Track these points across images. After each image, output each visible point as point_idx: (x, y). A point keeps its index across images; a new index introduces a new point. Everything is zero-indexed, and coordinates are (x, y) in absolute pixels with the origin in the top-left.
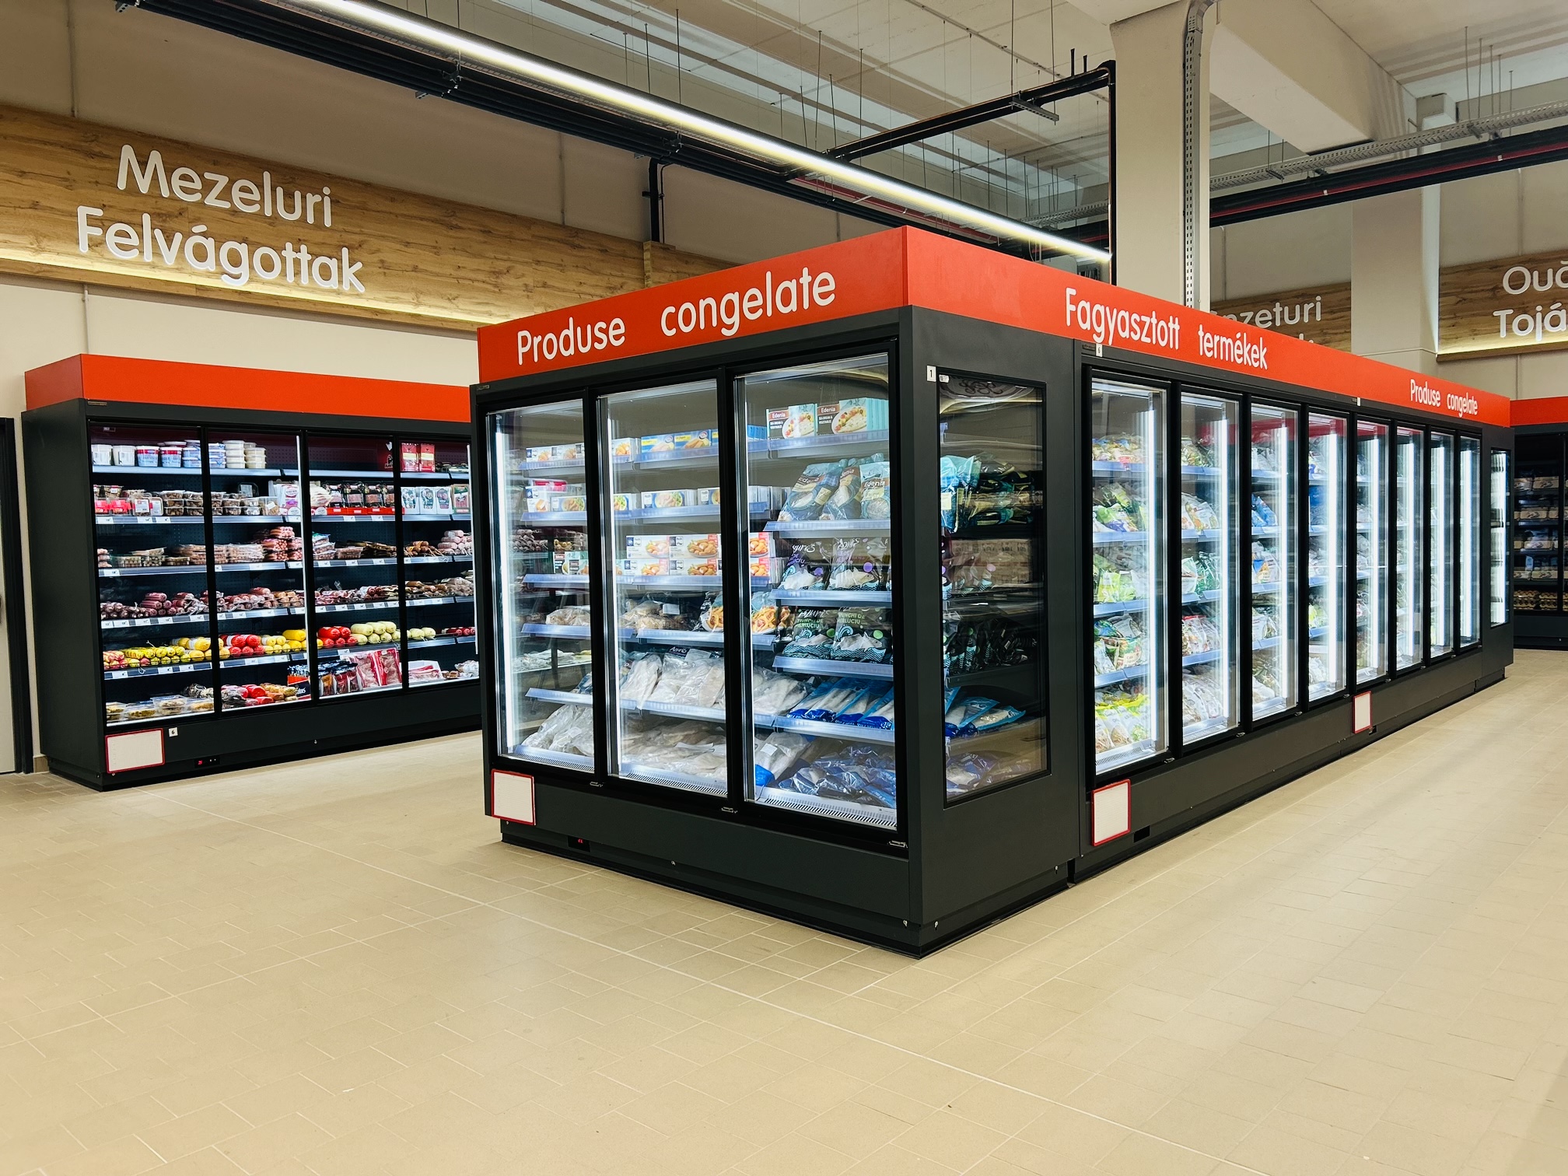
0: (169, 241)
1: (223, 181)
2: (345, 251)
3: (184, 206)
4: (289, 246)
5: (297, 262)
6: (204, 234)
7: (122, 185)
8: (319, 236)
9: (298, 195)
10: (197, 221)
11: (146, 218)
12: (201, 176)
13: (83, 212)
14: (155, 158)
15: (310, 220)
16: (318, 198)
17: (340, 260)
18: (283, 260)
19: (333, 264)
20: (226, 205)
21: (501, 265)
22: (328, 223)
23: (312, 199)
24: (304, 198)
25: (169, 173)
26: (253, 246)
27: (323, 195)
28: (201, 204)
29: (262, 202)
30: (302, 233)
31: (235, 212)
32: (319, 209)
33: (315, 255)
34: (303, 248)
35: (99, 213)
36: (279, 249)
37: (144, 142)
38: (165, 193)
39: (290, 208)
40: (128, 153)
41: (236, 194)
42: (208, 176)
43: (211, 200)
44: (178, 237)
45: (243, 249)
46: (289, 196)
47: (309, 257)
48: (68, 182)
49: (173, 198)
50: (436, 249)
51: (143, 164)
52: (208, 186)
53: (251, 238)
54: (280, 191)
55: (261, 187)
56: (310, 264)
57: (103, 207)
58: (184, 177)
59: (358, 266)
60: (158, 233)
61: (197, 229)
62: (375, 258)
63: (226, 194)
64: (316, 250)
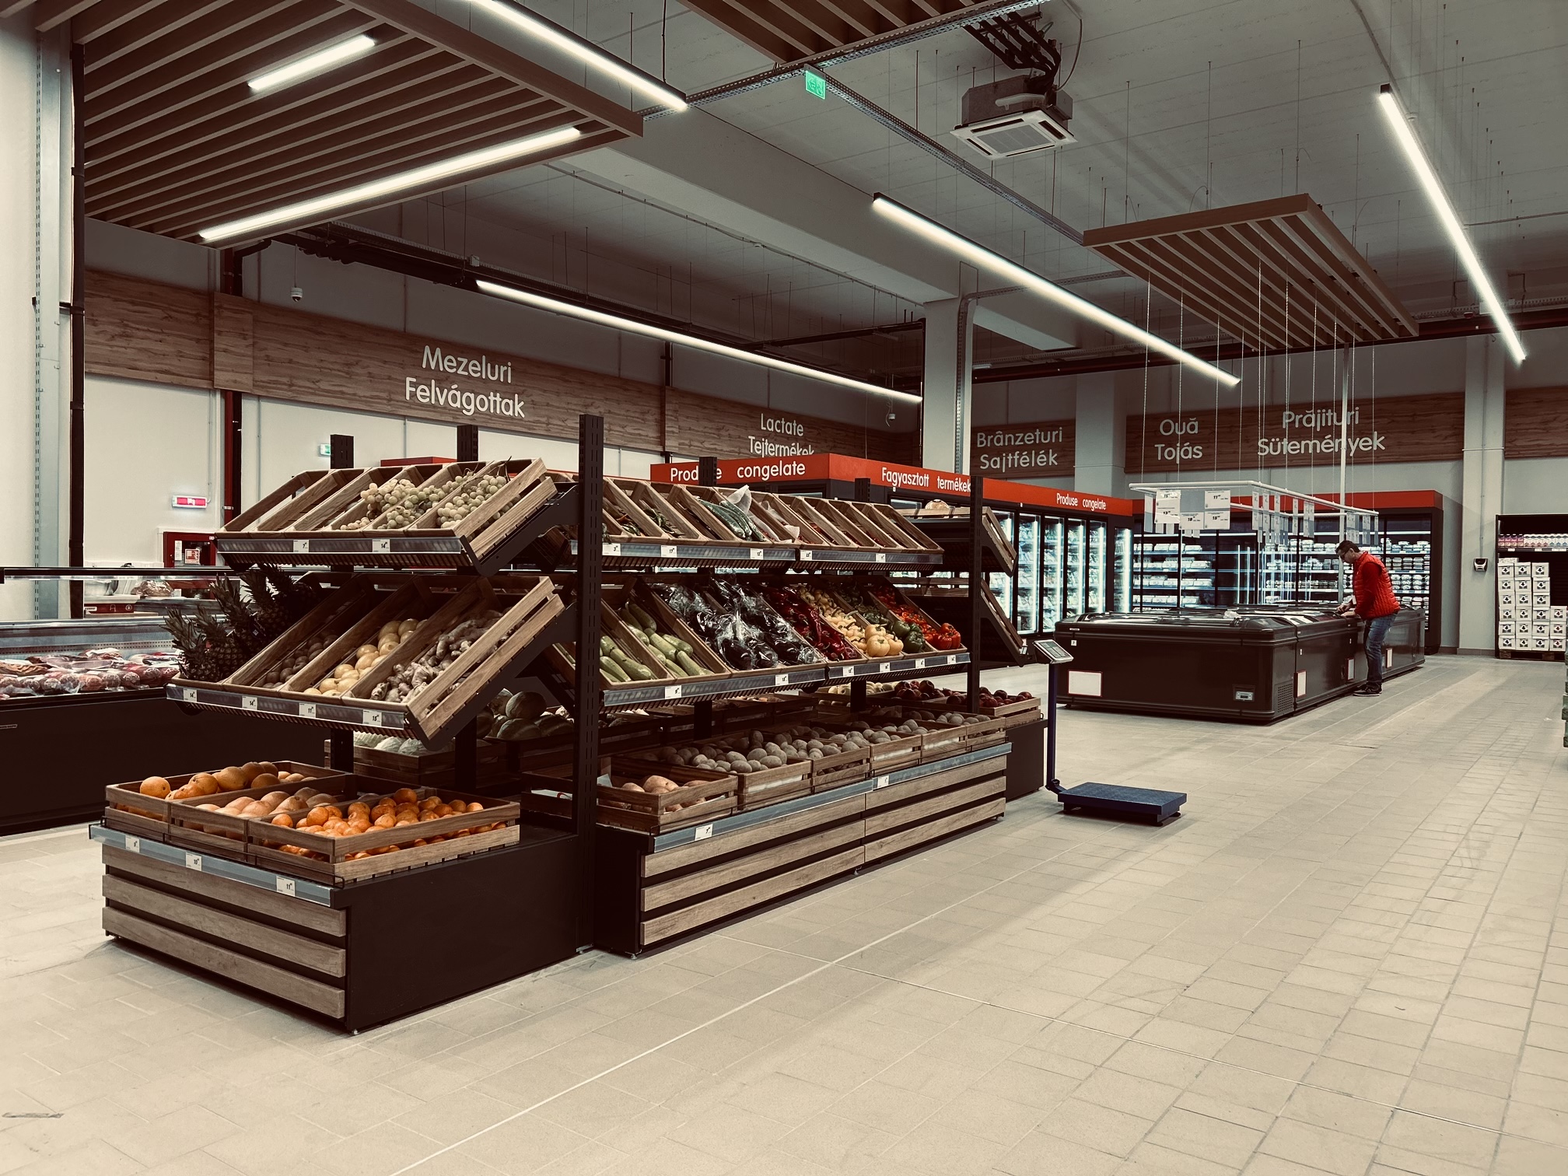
0: (442, 394)
2: (516, 395)
3: (448, 375)
4: (492, 394)
5: (495, 401)
6: (456, 389)
7: (424, 366)
8: (505, 388)
9: (497, 366)
10: (453, 383)
11: (433, 381)
12: (456, 360)
13: (409, 379)
14: (438, 352)
15: (502, 380)
16: (506, 368)
17: (514, 401)
18: (489, 401)
19: (511, 402)
20: (466, 374)
21: (589, 401)
22: (509, 381)
23: (503, 369)
24: (499, 368)
25: (443, 359)
26: (476, 394)
27: (508, 366)
28: (456, 373)
29: (481, 372)
30: (498, 387)
31: (470, 377)
32: (506, 373)
33: (503, 399)
34: (498, 395)
35: (414, 380)
36: (487, 396)
37: (434, 343)
38: (442, 369)
39: (493, 375)
40: (427, 350)
41: (471, 368)
42: (459, 359)
43: (460, 372)
44: (446, 391)
45: (472, 396)
46: (493, 368)
47: (500, 399)
48: (402, 365)
49: (444, 371)
50: (558, 394)
51: (433, 355)
52: (459, 364)
53: (476, 390)
54: (489, 365)
55: (481, 364)
56: (501, 402)
57: (416, 377)
58: (450, 361)
59: (522, 403)
60: (437, 389)
61: (453, 387)
62: (529, 399)
63: (466, 369)
64: (504, 396)
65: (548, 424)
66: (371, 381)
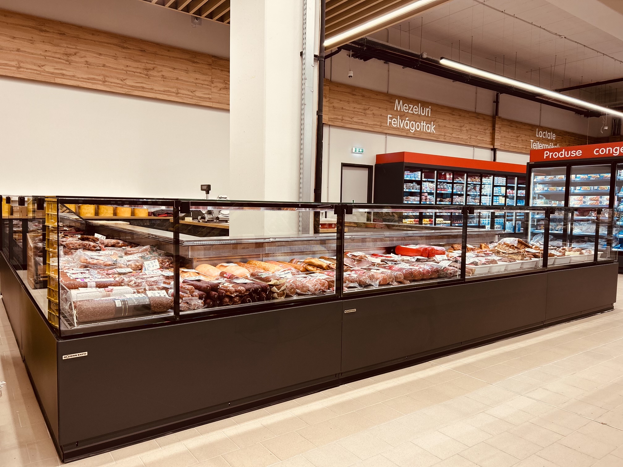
0: (402, 122)
1: (412, 106)
2: (432, 122)
3: (405, 113)
4: (422, 122)
5: (423, 125)
7: (395, 109)
8: (427, 119)
9: (425, 108)
10: (407, 117)
11: (399, 116)
12: (408, 106)
13: (389, 116)
14: (401, 102)
15: (427, 115)
17: (431, 125)
18: (421, 125)
19: (430, 126)
20: (412, 112)
21: (462, 124)
22: (430, 116)
23: (427, 109)
24: (426, 109)
25: (403, 105)
26: (416, 122)
27: (429, 108)
28: (408, 112)
29: (418, 111)
30: (425, 118)
31: (413, 114)
32: (428, 111)
33: (427, 124)
34: (425, 122)
35: (391, 116)
36: (420, 123)
37: (400, 98)
38: (402, 111)
40: (397, 101)
41: (414, 109)
42: (410, 105)
43: (410, 112)
44: (403, 121)
45: (414, 123)
46: (423, 109)
47: (426, 124)
48: (386, 109)
49: (404, 111)
50: (449, 121)
51: (399, 104)
52: (409, 107)
53: (416, 120)
54: (422, 108)
55: (418, 107)
56: (426, 126)
57: (392, 115)
58: (406, 106)
59: (434, 126)
60: (400, 120)
61: (407, 119)
62: (437, 124)
63: (412, 110)
64: (427, 123)
65: (445, 136)
66: (374, 117)
